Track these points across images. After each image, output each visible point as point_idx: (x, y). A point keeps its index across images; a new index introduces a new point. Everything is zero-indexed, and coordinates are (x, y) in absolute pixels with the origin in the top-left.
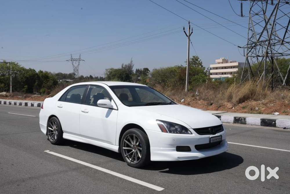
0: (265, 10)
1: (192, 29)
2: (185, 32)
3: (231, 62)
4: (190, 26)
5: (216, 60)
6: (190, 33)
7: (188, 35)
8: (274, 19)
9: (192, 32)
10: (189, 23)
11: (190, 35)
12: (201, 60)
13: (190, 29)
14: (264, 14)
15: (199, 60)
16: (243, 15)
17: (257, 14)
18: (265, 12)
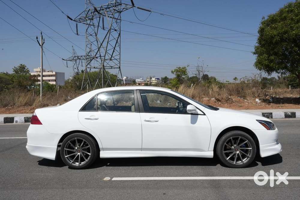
0: (96, 33)
1: (44, 39)
2: (38, 41)
3: (48, 71)
4: (42, 37)
5: (34, 69)
6: (43, 43)
7: (41, 44)
8: (108, 41)
9: (44, 43)
10: (41, 34)
11: (43, 45)
12: (28, 68)
13: (42, 39)
14: (96, 35)
15: (26, 68)
16: (78, 34)
17: (91, 35)
18: (96, 34)
